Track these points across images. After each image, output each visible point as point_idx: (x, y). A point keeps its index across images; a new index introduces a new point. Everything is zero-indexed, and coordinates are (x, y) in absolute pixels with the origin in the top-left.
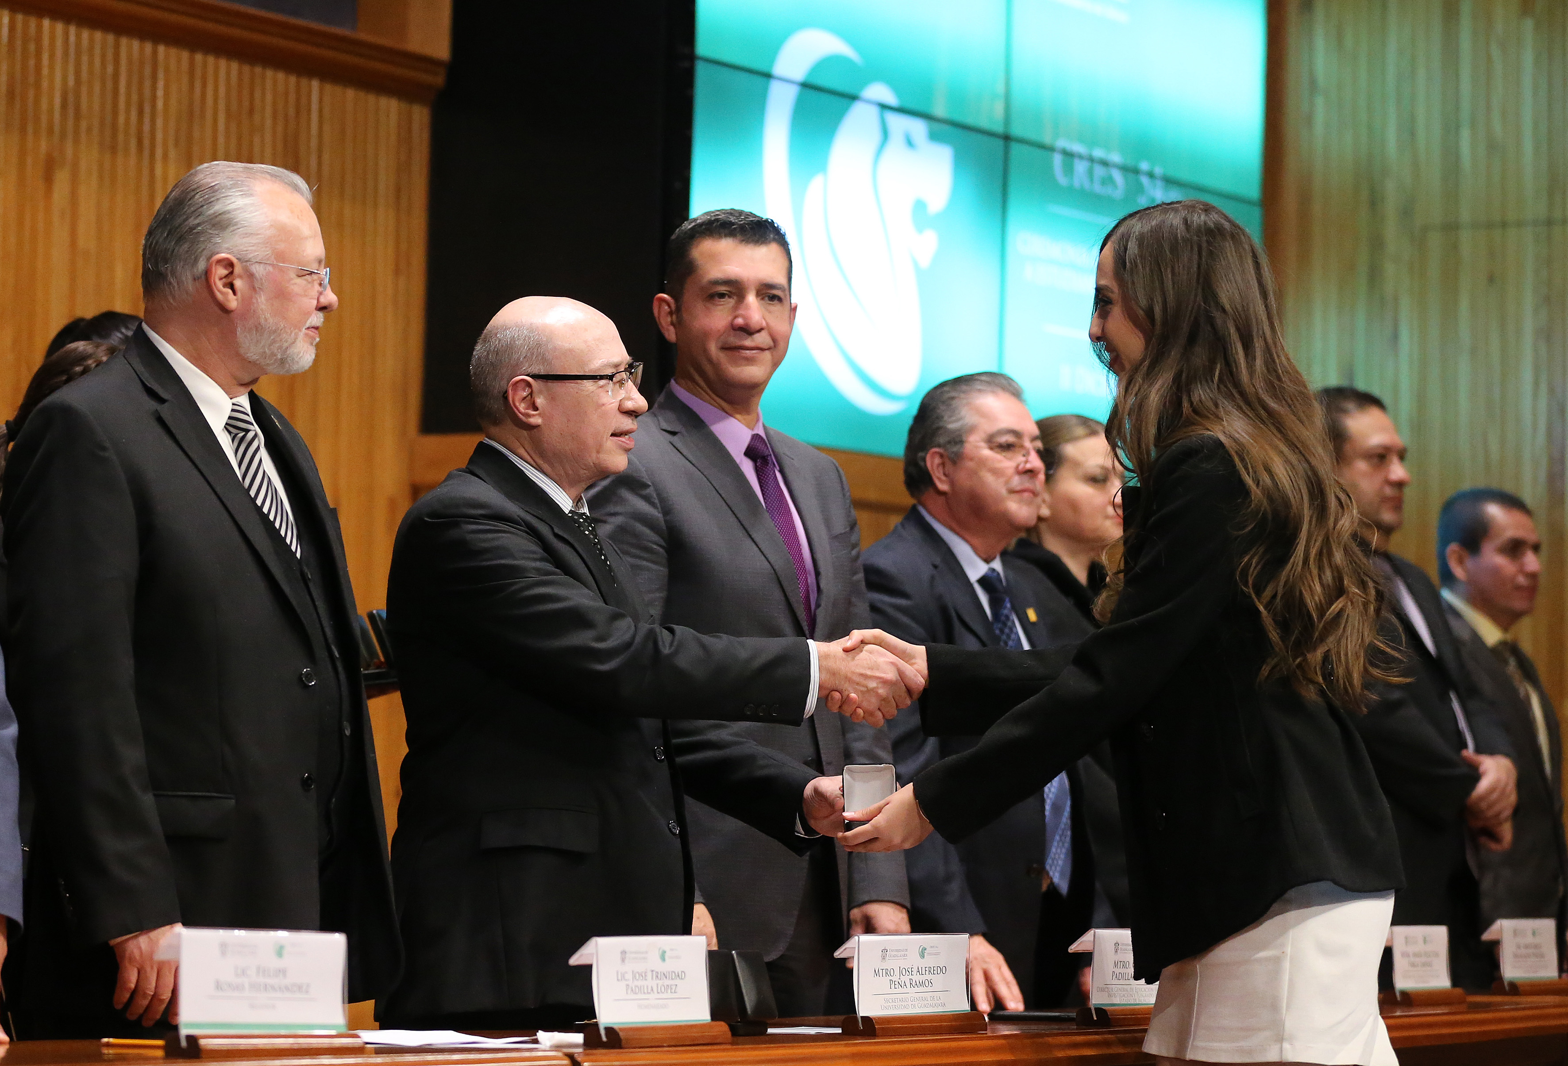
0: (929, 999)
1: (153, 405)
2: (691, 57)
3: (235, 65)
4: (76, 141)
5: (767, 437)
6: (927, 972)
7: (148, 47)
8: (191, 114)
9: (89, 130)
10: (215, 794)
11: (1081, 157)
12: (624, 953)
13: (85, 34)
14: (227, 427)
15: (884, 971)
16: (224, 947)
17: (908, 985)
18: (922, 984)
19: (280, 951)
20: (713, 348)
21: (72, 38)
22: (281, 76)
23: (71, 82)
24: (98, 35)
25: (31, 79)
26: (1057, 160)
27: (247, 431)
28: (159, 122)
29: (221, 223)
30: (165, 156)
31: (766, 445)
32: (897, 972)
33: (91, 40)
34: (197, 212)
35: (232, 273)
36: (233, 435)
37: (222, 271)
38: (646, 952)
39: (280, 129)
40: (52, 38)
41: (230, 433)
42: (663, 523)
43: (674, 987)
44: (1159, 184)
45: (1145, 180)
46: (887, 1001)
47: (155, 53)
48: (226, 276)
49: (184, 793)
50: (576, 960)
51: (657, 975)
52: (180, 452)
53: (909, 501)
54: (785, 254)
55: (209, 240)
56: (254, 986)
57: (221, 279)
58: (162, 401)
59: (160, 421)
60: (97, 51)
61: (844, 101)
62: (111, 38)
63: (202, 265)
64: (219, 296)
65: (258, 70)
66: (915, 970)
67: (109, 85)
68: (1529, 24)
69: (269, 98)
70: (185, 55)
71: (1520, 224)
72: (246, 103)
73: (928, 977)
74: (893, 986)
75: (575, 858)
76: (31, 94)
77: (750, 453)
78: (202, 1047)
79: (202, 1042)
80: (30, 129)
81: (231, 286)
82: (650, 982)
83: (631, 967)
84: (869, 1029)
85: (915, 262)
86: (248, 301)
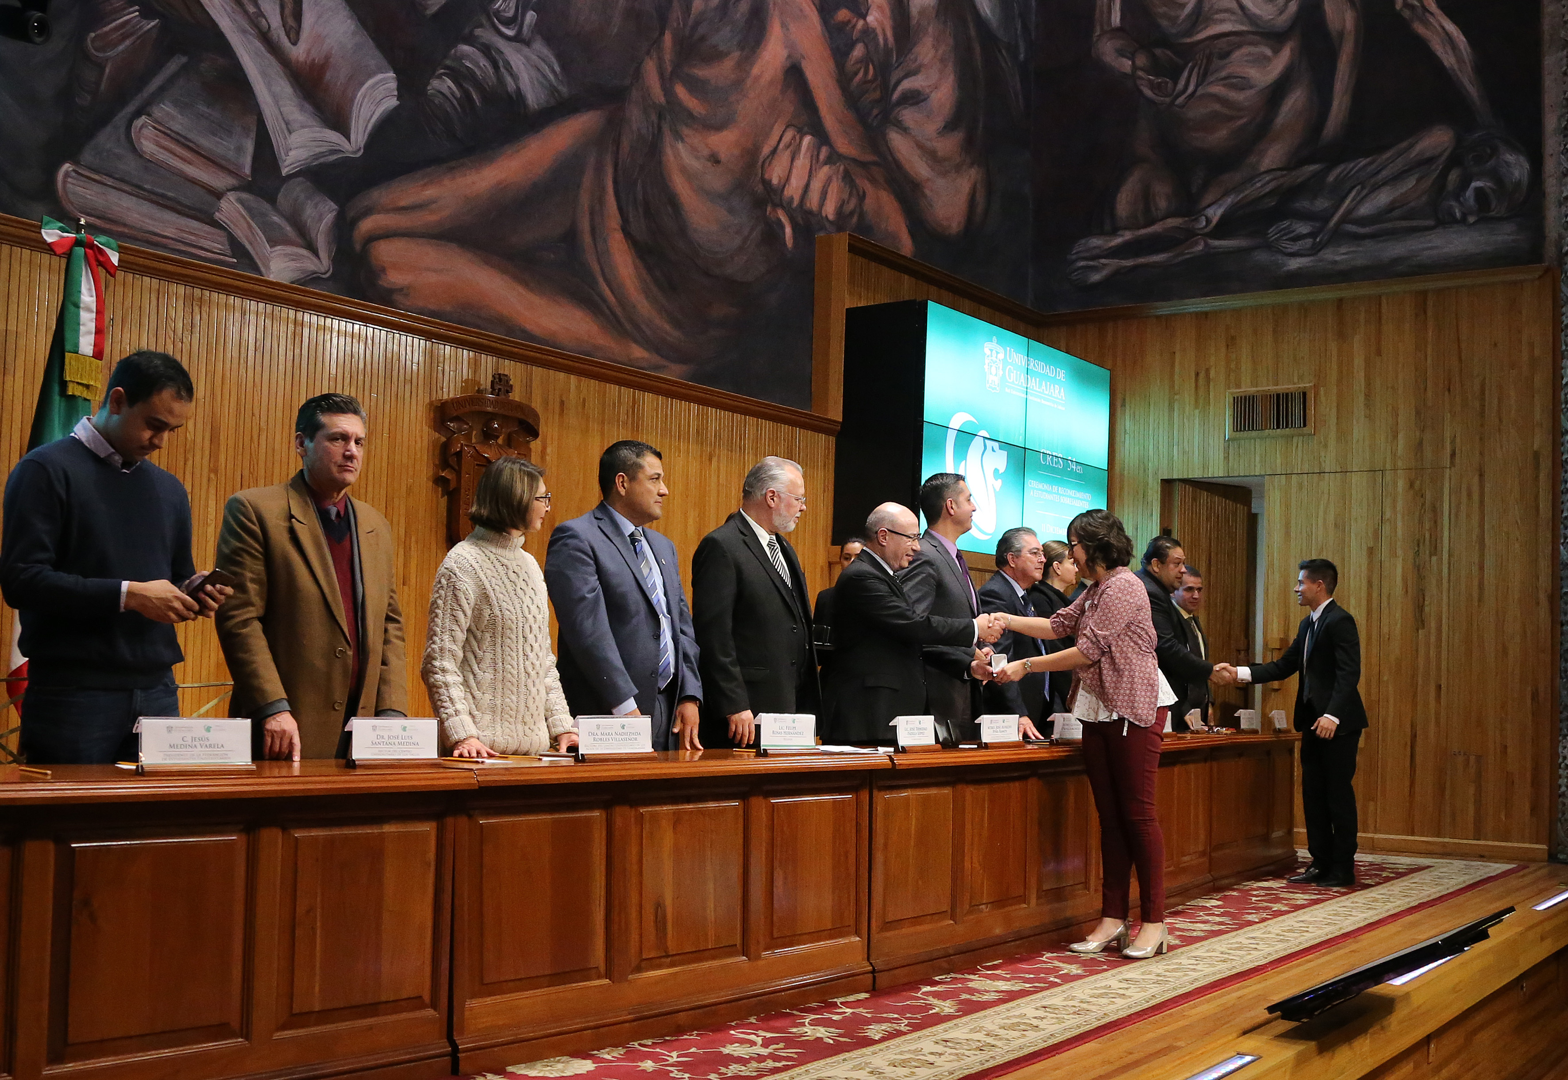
0: (1005, 737)
1: (742, 537)
2: (923, 421)
3: (771, 423)
4: (719, 448)
7: (743, 417)
8: (757, 439)
9: (724, 444)
11: (1049, 455)
14: (768, 545)
15: (991, 727)
17: (999, 732)
18: (1004, 732)
19: (793, 721)
21: (718, 414)
22: (786, 426)
23: (718, 428)
24: (727, 413)
25: (705, 427)
26: (1041, 456)
27: (775, 546)
28: (747, 441)
29: (773, 478)
30: (748, 453)
32: (995, 728)
34: (765, 473)
35: (774, 495)
36: (770, 548)
37: (771, 494)
40: (712, 413)
43: (922, 733)
44: (1074, 463)
45: (1070, 463)
46: (992, 737)
47: (745, 419)
48: (772, 496)
51: (918, 728)
52: (752, 554)
53: (997, 569)
55: (767, 483)
56: (785, 733)
57: (770, 496)
58: (746, 536)
59: (745, 543)
60: (726, 417)
62: (731, 414)
63: (764, 492)
64: (769, 502)
65: (779, 425)
66: (1001, 727)
67: (730, 429)
68: (1197, 411)
69: (783, 433)
70: (755, 419)
73: (1005, 729)
74: (994, 732)
75: (896, 690)
76: (705, 432)
78: (768, 753)
79: (768, 751)
80: (704, 444)
81: (773, 499)
82: (916, 731)
83: (910, 726)
84: (987, 746)
85: (995, 490)
86: (777, 505)
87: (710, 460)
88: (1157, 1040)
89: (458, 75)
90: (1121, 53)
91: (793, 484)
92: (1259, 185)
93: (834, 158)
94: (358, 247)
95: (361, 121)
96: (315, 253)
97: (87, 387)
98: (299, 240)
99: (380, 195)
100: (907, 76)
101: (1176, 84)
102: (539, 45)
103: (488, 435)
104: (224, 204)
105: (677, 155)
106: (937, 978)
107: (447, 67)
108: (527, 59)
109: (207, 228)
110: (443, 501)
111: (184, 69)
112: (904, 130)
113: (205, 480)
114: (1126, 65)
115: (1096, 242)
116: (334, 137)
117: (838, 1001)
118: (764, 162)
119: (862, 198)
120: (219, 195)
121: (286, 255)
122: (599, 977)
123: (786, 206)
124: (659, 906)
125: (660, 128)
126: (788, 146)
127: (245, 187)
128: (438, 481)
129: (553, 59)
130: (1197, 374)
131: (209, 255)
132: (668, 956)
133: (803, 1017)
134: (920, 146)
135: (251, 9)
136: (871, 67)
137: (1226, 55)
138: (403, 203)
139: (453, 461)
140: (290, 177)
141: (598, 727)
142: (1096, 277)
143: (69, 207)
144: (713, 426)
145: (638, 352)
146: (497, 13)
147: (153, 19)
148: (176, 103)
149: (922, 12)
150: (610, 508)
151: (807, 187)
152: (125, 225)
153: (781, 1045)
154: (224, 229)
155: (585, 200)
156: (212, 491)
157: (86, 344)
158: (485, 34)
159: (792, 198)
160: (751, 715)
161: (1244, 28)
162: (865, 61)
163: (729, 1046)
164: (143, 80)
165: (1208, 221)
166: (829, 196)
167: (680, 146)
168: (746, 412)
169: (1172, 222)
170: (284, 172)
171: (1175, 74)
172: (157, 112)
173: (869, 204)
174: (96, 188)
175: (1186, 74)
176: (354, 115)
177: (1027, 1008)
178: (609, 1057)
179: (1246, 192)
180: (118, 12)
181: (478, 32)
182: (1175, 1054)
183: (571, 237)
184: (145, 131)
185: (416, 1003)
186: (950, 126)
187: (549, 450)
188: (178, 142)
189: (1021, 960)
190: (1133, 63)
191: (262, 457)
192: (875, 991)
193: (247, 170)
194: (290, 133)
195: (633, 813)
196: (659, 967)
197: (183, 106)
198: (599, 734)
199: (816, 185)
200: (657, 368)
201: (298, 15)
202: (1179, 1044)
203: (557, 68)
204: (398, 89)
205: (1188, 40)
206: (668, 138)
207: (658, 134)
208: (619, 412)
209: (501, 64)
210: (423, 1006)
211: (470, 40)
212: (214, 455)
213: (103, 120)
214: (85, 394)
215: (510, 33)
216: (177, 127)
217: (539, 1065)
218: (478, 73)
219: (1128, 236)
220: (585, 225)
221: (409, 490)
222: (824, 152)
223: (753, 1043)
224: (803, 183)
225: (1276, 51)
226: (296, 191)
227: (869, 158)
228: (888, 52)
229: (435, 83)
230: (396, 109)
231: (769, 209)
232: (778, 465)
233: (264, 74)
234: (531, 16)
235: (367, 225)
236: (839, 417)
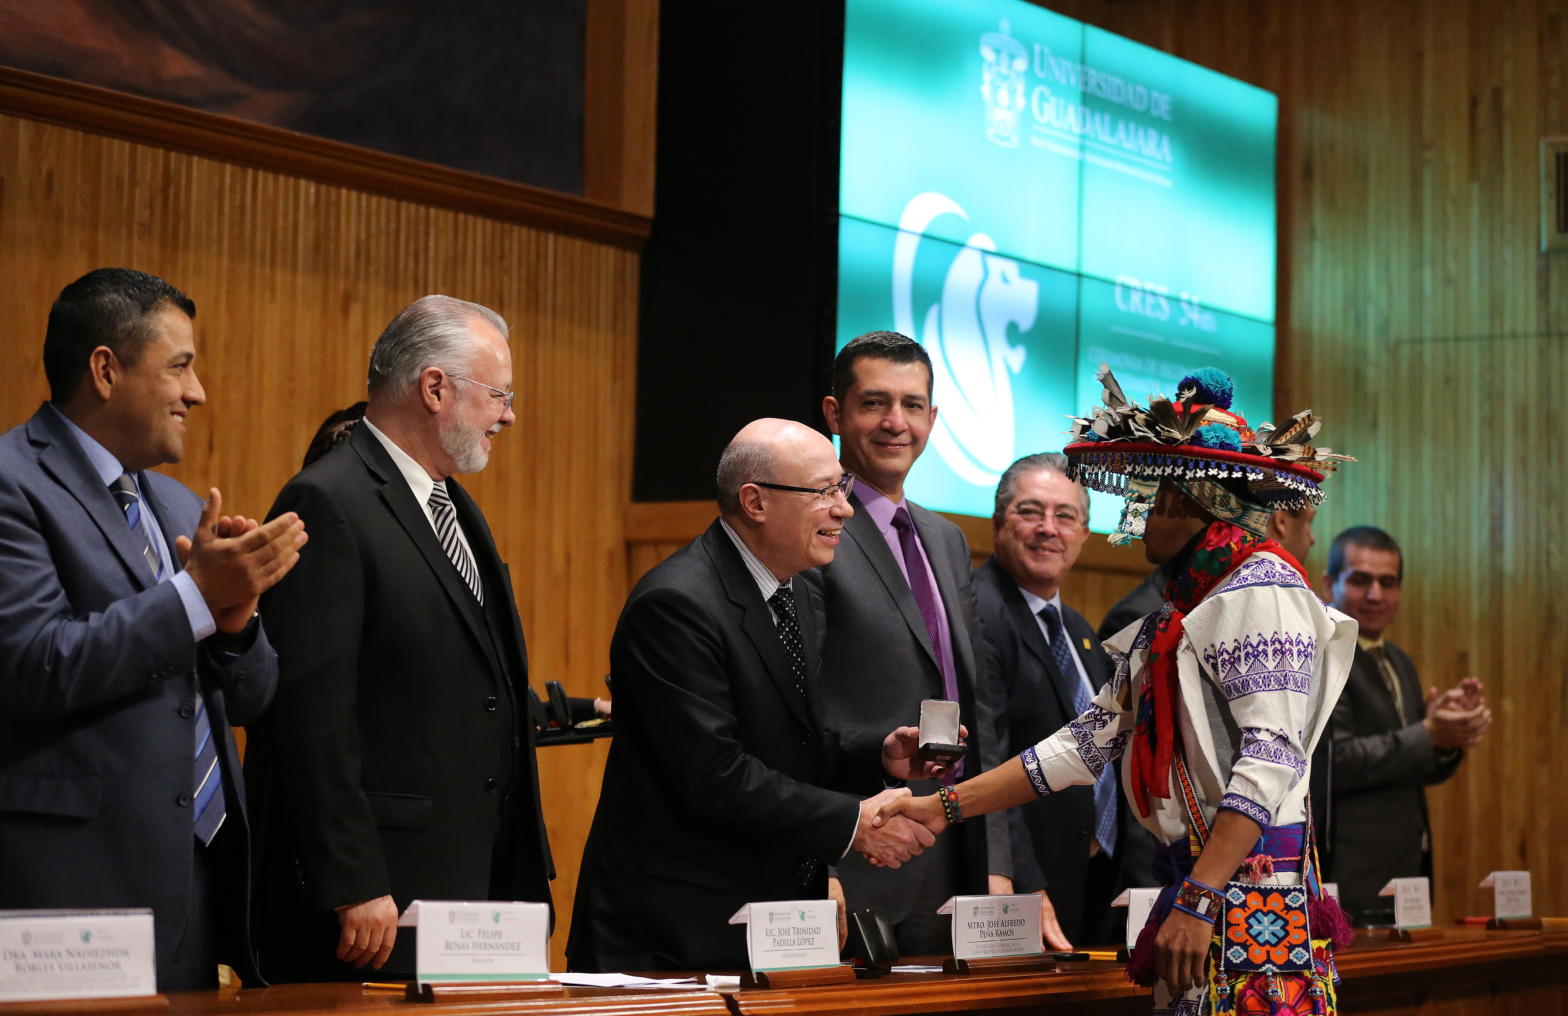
0: (1011, 945)
1: (375, 485)
2: (838, 216)
3: (489, 223)
4: (367, 280)
5: (909, 511)
6: (1010, 924)
7: (422, 210)
8: (455, 259)
9: (377, 272)
10: (417, 796)
11: (1136, 289)
12: (771, 914)
13: (374, 200)
14: (431, 502)
15: (976, 924)
16: (452, 915)
17: (995, 935)
18: (1005, 933)
19: (496, 918)
20: (864, 441)
21: (364, 203)
22: (524, 230)
23: (363, 236)
24: (384, 200)
25: (332, 234)
26: (1118, 291)
27: (445, 505)
28: (431, 266)
31: (908, 516)
32: (986, 925)
33: (379, 203)
34: (421, 332)
35: (439, 383)
36: (433, 508)
37: (432, 381)
38: (790, 914)
39: (524, 271)
40: (348, 202)
41: (431, 506)
42: (821, 576)
43: (811, 940)
44: (1196, 309)
45: (1185, 306)
46: (978, 947)
47: (428, 214)
48: (435, 385)
49: (393, 794)
50: (734, 921)
51: (798, 931)
52: (397, 524)
54: (926, 370)
55: (425, 355)
56: (476, 945)
57: (430, 387)
58: (383, 482)
59: (382, 499)
60: (383, 211)
61: (956, 247)
62: (393, 203)
63: (417, 376)
64: (427, 400)
65: (507, 226)
66: (1000, 923)
67: (392, 238)
68: (1475, 187)
69: (515, 246)
70: (451, 215)
71: (1468, 339)
72: (498, 251)
73: (1010, 928)
74: (983, 935)
76: (333, 245)
77: (896, 522)
78: (435, 993)
79: (435, 989)
80: (331, 273)
81: (437, 393)
82: (792, 937)
83: (776, 925)
84: (964, 969)
85: (1009, 369)
86: (449, 407)
87: (346, 310)
91: (485, 358)
130: (1474, 103)
141: (26, 938)
145: (179, 64)
150: (68, 422)
160: (394, 909)
198: (29, 953)
200: (224, 100)
208: (132, 201)
232: (451, 315)
236: (647, 208)
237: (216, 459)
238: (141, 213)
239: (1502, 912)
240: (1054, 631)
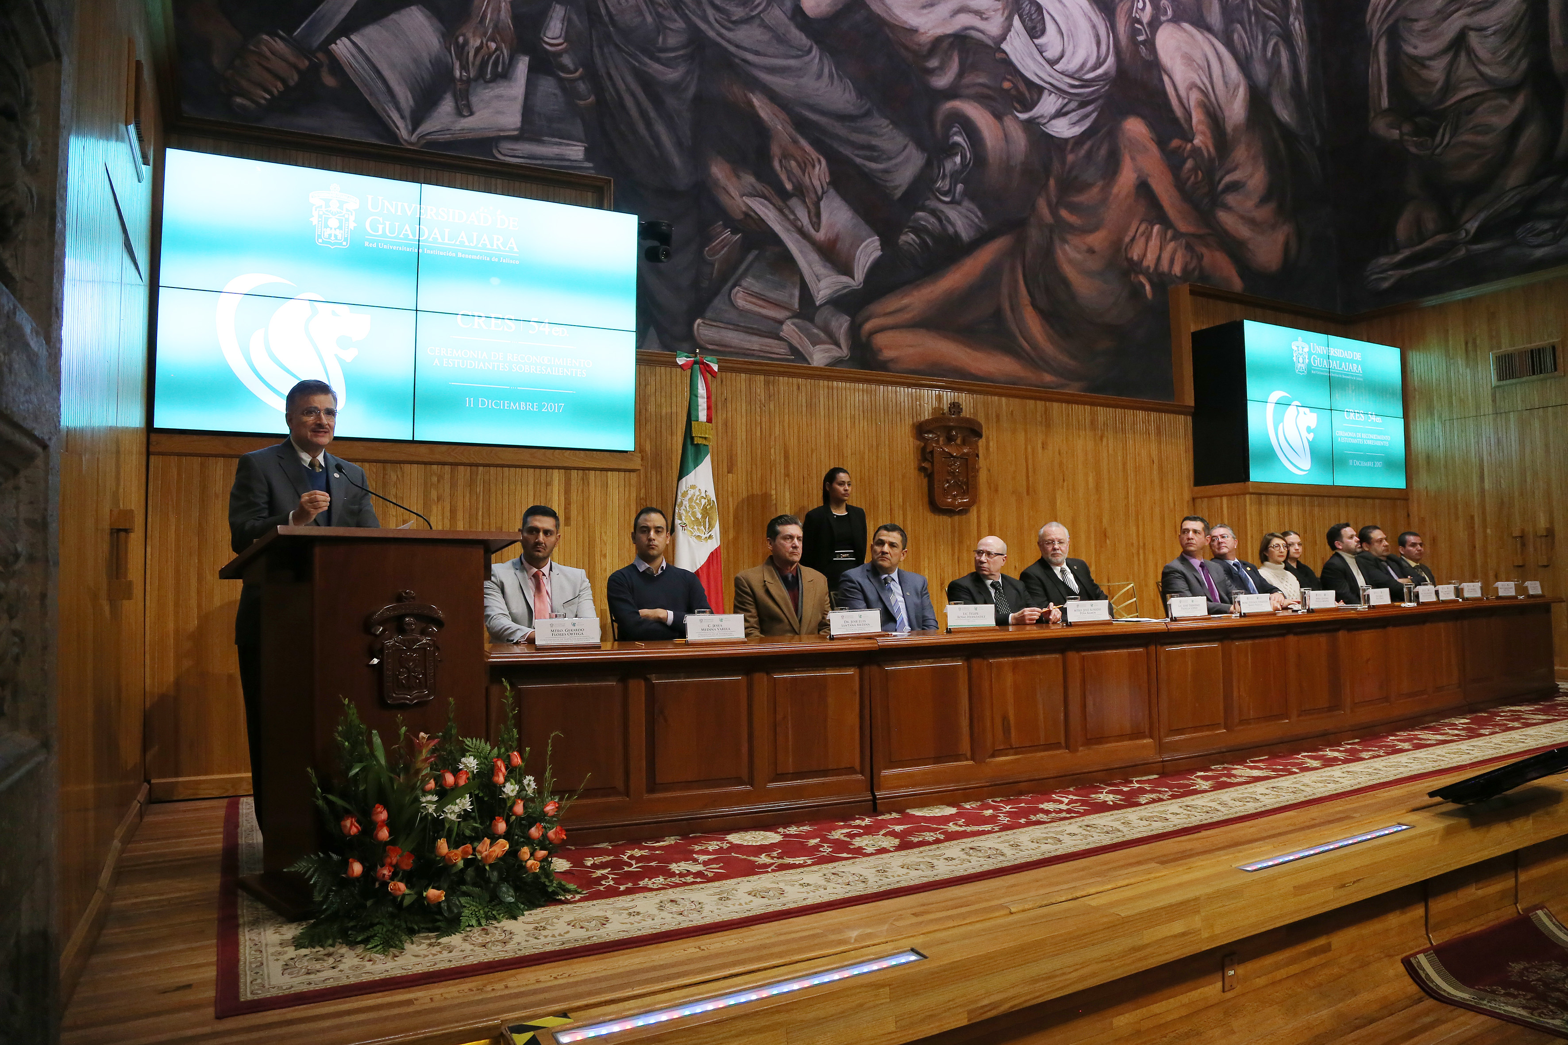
2: (1246, 400)
11: (1352, 412)
13: (1108, 409)
23: (1105, 419)
25: (1096, 419)
33: (1110, 410)
40: (1100, 411)
44: (1374, 416)
60: (1111, 412)
62: (1114, 410)
65: (1149, 413)
68: (1468, 370)
69: (1153, 418)
70: (1132, 411)
76: (1096, 423)
80: (1097, 431)
87: (1101, 439)
88: (1340, 812)
89: (918, 230)
90: (1391, 126)
92: (1506, 200)
93: (1177, 236)
94: (864, 339)
95: (860, 267)
96: (839, 346)
97: (705, 438)
98: (829, 341)
99: (877, 307)
100: (1228, 172)
101: (1433, 140)
102: (966, 203)
103: (950, 439)
104: (784, 327)
105: (1065, 252)
106: (1213, 767)
107: (909, 227)
108: (960, 213)
109: (776, 342)
110: (925, 481)
111: (757, 258)
112: (1228, 208)
113: (782, 481)
114: (1395, 134)
115: (1384, 260)
116: (845, 279)
117: (1135, 779)
118: (1126, 249)
119: (1200, 258)
120: (781, 323)
121: (821, 350)
122: (967, 760)
123: (1146, 273)
124: (1005, 718)
125: (1051, 238)
126: (1142, 235)
127: (796, 315)
128: (922, 469)
129: (976, 210)
130: (1466, 344)
131: (779, 356)
132: (1012, 748)
133: (1104, 789)
134: (1242, 217)
135: (792, 217)
136: (1200, 172)
137: (1470, 112)
138: (888, 310)
139: (929, 457)
140: (821, 306)
142: (1386, 285)
143: (702, 342)
144: (1101, 419)
145: (1048, 378)
146: (938, 190)
147: (737, 234)
148: (754, 277)
149: (1236, 129)
151: (1159, 258)
152: (731, 347)
153: (1079, 804)
154: (785, 340)
155: (1005, 291)
156: (787, 486)
157: (703, 416)
158: (932, 203)
159: (1149, 267)
161: (1485, 89)
162: (1195, 169)
163: (1046, 804)
164: (735, 268)
165: (1467, 232)
166: (1176, 262)
167: (1067, 247)
168: (1124, 407)
169: (1440, 238)
170: (818, 303)
171: (1432, 133)
172: (744, 283)
173: (1206, 261)
174: (714, 329)
175: (1441, 131)
176: (856, 264)
177: (1260, 788)
178: (968, 807)
179: (1496, 207)
180: (721, 233)
181: (928, 203)
182: (1349, 821)
183: (997, 315)
184: (739, 295)
185: (851, 770)
186: (1264, 200)
187: (991, 444)
188: (757, 297)
189: (1280, 757)
190: (1401, 131)
191: (814, 464)
192: (1163, 774)
193: (796, 306)
194: (819, 281)
195: (985, 662)
196: (1006, 755)
197: (756, 277)
199: (1166, 256)
200: (1062, 386)
201: (818, 215)
202: (1355, 815)
203: (979, 214)
204: (881, 245)
205: (1442, 107)
206: (1057, 242)
207: (1051, 242)
208: (1036, 416)
209: (943, 218)
210: (856, 773)
211: (923, 209)
212: (787, 467)
213: (716, 293)
214: (704, 442)
215: (947, 199)
216: (756, 290)
217: (925, 810)
218: (929, 227)
219: (1406, 253)
220: (1006, 306)
221: (904, 476)
222: (1170, 234)
223: (1062, 802)
224: (1155, 256)
225: (1512, 100)
226: (826, 312)
227: (1202, 231)
228: (1211, 160)
229: (903, 238)
230: (881, 257)
231: (1133, 276)
233: (801, 252)
234: (960, 187)
235: (868, 326)
236: (1192, 404)
237: (1065, 484)
238: (1039, 419)
239: (1531, 593)
240: (1238, 568)
